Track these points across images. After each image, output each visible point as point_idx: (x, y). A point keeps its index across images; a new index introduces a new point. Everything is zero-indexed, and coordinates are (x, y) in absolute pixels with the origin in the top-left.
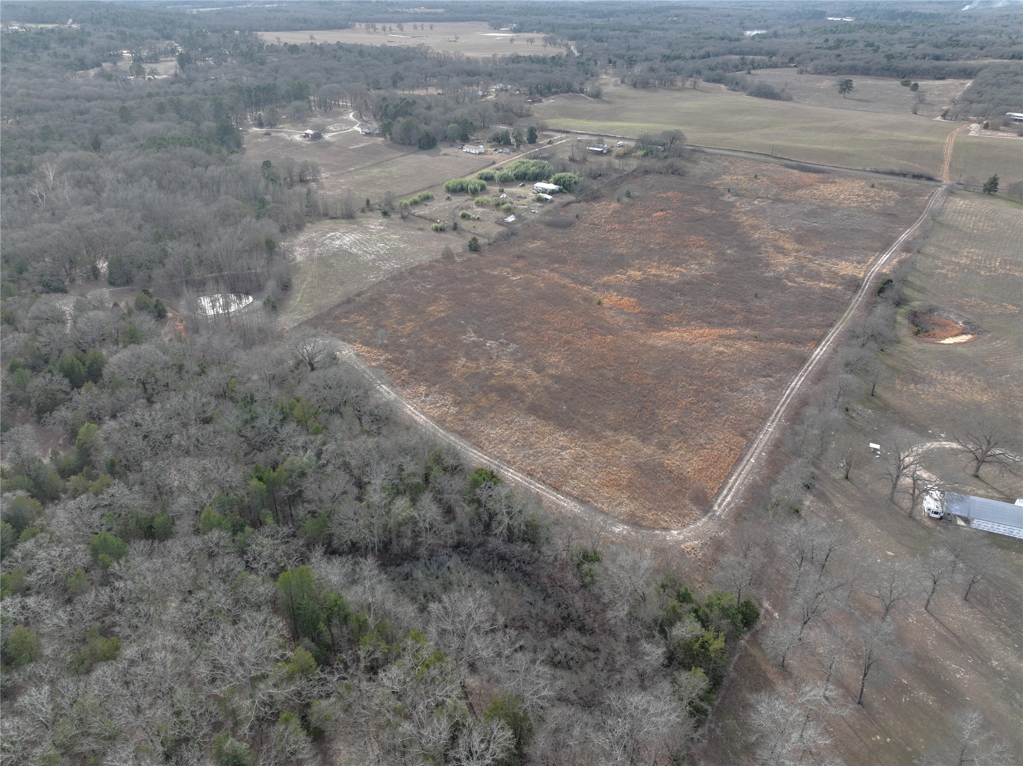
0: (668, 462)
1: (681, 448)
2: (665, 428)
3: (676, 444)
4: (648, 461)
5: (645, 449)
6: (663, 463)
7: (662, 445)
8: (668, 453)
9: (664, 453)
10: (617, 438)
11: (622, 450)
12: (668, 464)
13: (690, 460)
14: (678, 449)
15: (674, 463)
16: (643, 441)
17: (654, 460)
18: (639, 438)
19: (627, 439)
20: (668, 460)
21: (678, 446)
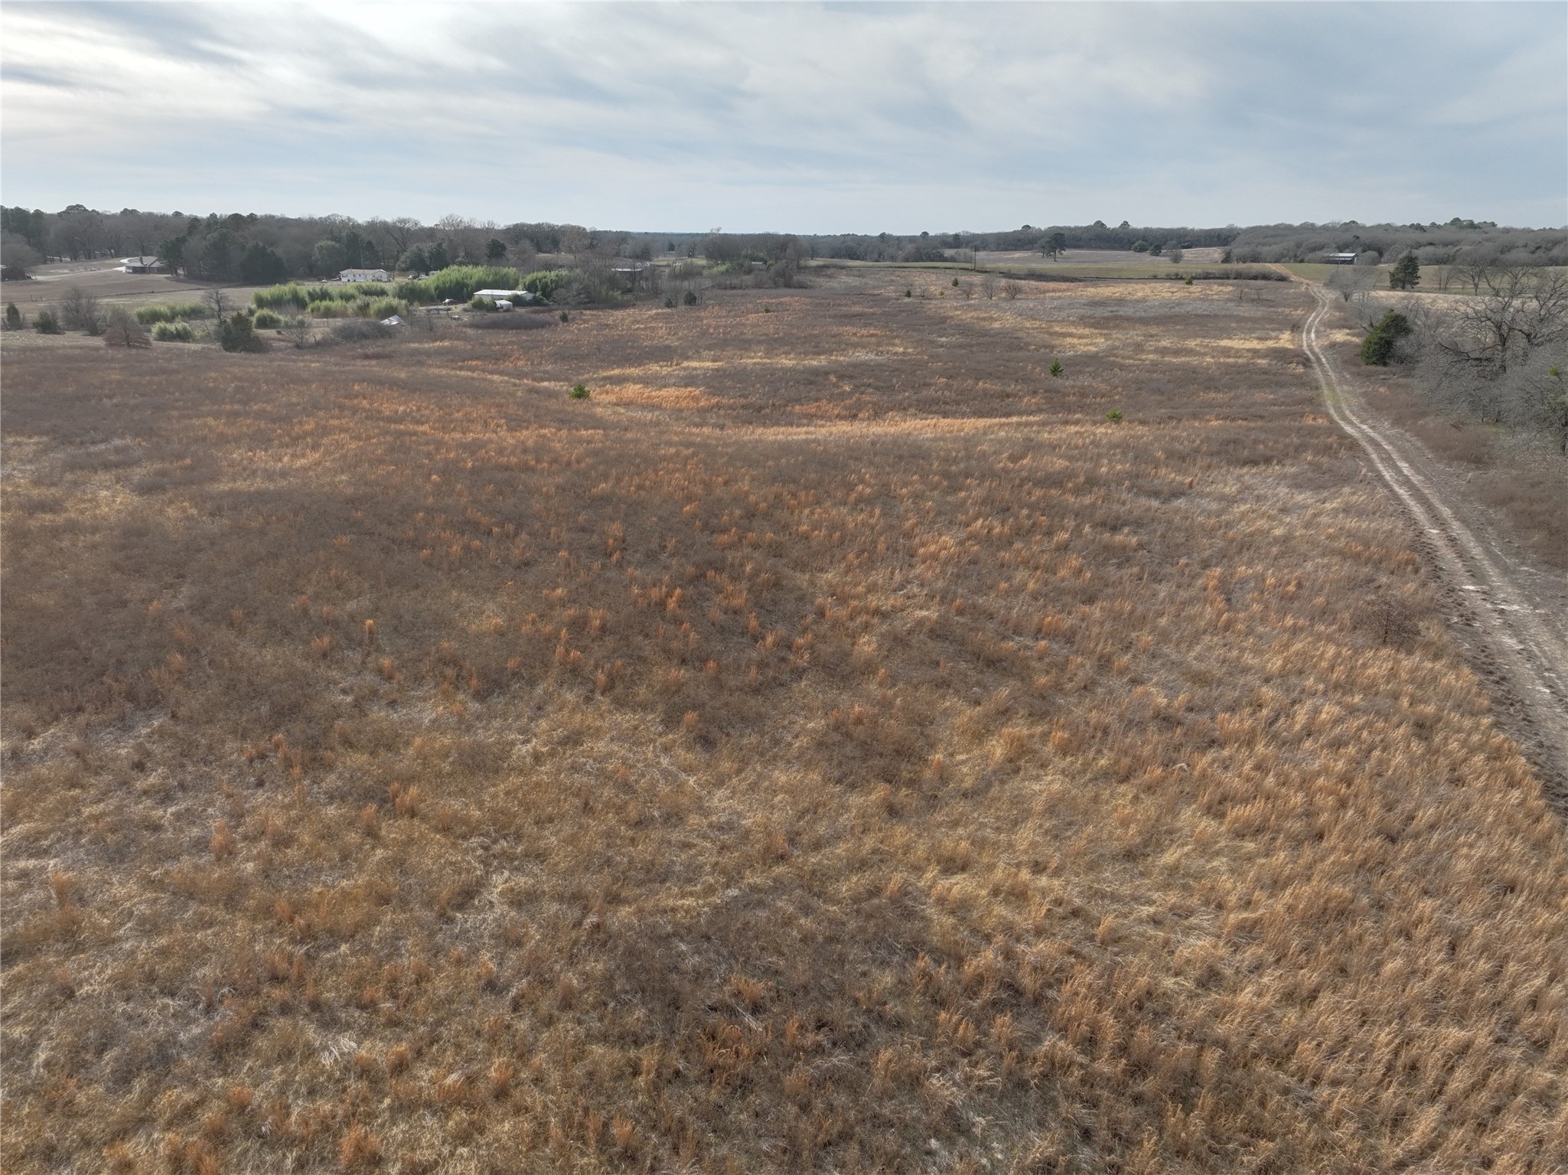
0: (959, 885)
1: (1020, 758)
2: (867, 646)
3: (979, 735)
4: (755, 898)
5: (719, 800)
6: (905, 905)
7: (867, 750)
8: (933, 801)
9: (893, 811)
10: (486, 736)
11: (502, 825)
12: (960, 908)
13: (1154, 839)
14: (1012, 766)
15: (1019, 896)
16: (706, 742)
17: (816, 884)
18: (671, 721)
19: (574, 739)
20: (952, 865)
21: (997, 749)
